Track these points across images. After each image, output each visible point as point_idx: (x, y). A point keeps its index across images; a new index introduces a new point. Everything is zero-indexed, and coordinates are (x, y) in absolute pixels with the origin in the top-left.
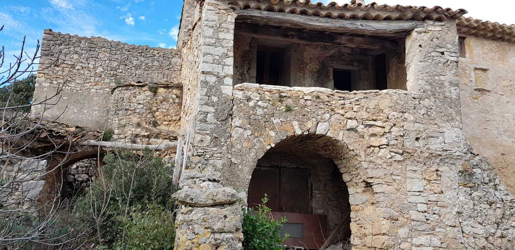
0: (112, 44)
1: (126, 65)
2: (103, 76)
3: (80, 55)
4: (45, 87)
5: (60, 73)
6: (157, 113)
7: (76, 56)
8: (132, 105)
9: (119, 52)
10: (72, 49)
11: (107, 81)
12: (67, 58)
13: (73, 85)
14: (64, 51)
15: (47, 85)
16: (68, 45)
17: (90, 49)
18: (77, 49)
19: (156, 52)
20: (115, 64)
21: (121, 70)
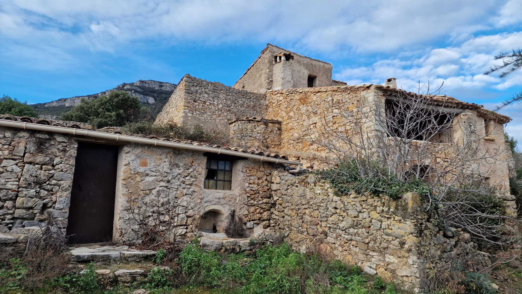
0: (227, 88)
1: (235, 104)
2: (223, 111)
3: (209, 94)
4: (189, 116)
5: (197, 107)
6: (268, 140)
7: (206, 95)
8: (254, 134)
9: (231, 94)
10: (203, 90)
11: (225, 114)
12: (201, 96)
13: (205, 116)
14: (199, 91)
15: (191, 115)
16: (201, 87)
17: (214, 91)
18: (207, 90)
19: (252, 95)
20: (229, 103)
21: (232, 107)
